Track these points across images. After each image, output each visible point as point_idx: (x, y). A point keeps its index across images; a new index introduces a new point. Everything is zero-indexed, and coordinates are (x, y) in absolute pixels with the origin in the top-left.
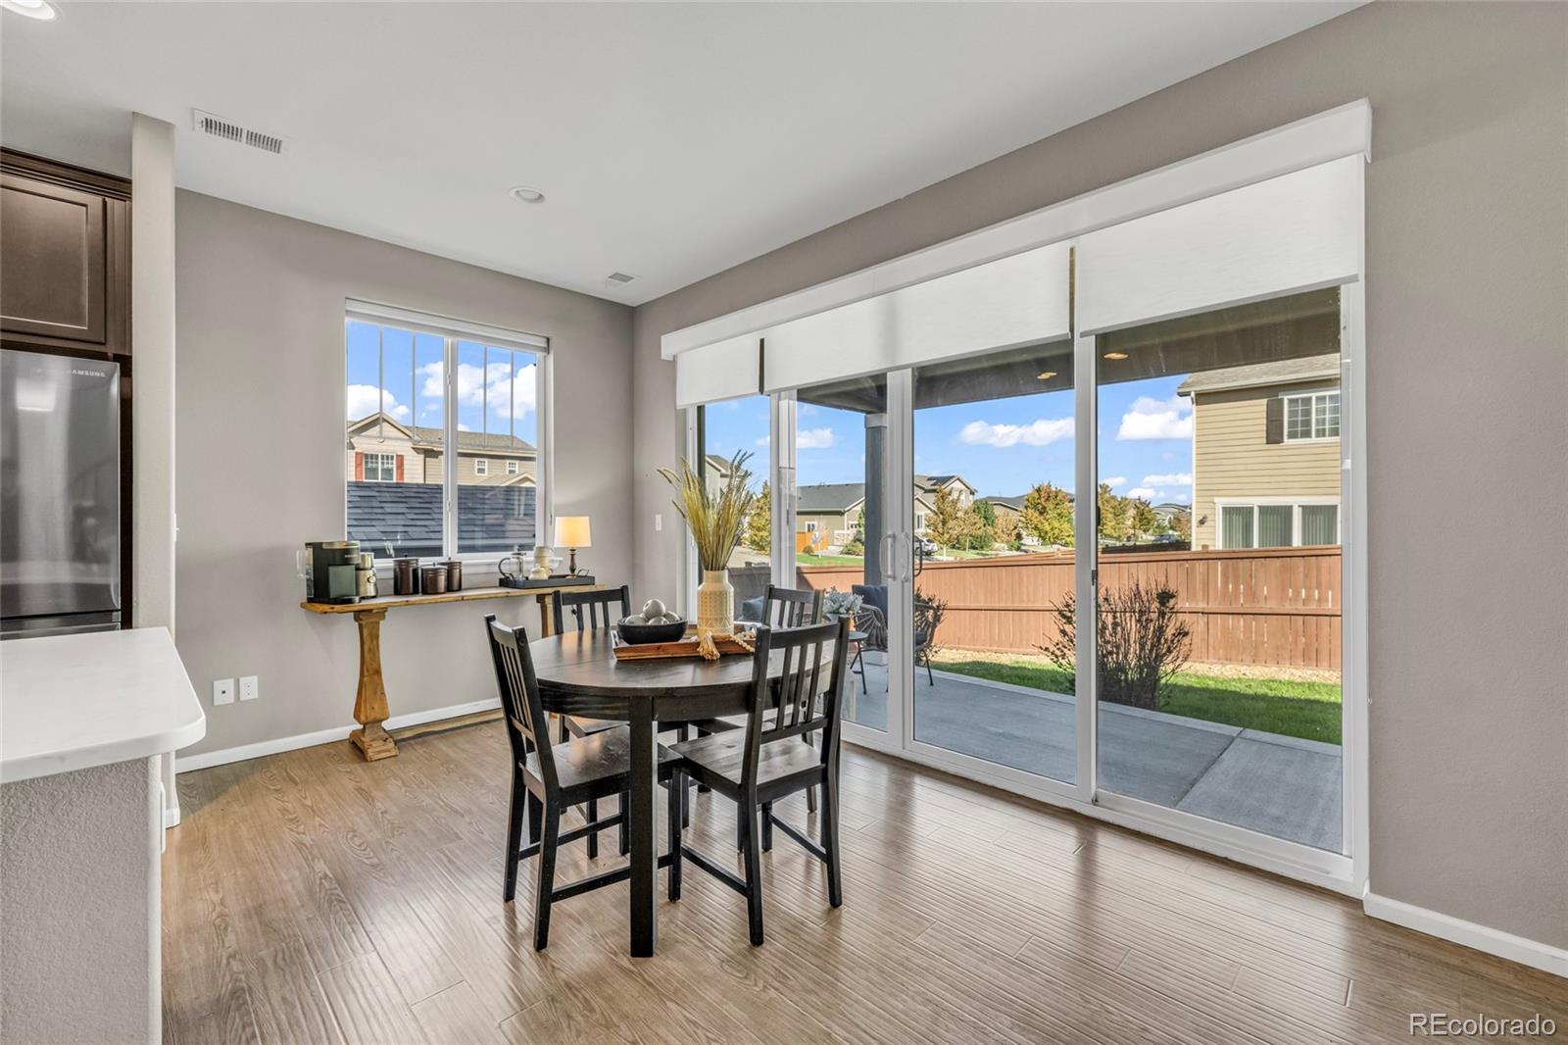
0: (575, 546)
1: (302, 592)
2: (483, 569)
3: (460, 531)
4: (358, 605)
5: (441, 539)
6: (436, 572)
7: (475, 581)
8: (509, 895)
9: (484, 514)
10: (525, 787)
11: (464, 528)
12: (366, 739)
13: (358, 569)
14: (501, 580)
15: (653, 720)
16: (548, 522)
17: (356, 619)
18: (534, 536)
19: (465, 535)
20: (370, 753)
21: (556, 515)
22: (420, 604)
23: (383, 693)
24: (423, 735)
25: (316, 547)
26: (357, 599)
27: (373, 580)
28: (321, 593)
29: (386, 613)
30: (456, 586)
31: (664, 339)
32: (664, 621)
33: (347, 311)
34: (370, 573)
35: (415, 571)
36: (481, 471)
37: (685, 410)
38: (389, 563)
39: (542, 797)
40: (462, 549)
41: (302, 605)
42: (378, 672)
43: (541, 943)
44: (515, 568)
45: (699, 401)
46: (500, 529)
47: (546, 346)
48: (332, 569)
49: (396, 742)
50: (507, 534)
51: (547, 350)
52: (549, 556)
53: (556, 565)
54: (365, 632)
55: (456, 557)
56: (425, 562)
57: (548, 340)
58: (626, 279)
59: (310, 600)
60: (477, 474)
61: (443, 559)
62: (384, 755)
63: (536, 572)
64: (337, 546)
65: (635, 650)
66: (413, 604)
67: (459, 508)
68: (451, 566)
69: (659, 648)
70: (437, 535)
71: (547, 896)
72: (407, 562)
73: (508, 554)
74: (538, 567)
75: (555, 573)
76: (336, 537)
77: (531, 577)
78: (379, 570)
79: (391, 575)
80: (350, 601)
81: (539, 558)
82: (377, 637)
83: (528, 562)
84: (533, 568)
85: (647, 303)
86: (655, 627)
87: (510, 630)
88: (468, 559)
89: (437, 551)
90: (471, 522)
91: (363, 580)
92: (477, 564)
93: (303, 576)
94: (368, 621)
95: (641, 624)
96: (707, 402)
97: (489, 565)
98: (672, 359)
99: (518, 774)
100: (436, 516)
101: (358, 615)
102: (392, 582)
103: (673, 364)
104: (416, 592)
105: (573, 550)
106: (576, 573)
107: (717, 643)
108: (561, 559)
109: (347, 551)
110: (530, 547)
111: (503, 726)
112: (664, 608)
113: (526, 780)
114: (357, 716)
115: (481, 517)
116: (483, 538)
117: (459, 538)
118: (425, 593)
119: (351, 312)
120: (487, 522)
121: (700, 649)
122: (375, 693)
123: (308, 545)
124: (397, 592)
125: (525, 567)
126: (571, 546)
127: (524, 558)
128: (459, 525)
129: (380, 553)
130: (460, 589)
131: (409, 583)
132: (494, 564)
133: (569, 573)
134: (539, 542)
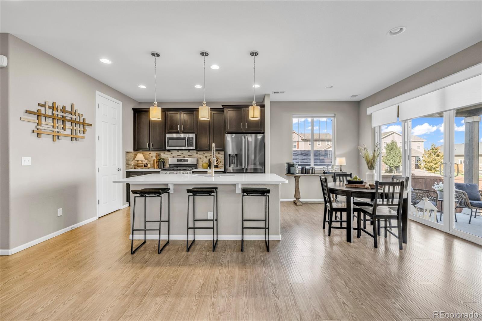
0: (342, 165)
1: (286, 172)
2: (319, 169)
3: (314, 161)
4: (295, 175)
5: (310, 163)
6: (309, 169)
7: (318, 172)
8: (324, 228)
9: (320, 157)
10: (327, 208)
11: (315, 160)
12: (297, 201)
13: (295, 168)
14: (323, 172)
15: (351, 197)
16: (335, 159)
17: (295, 178)
18: (331, 162)
19: (315, 162)
20: (297, 204)
21: (337, 157)
22: (306, 175)
23: (299, 193)
24: (307, 203)
25: (288, 163)
26: (295, 174)
27: (298, 170)
28: (289, 172)
29: (300, 177)
30: (313, 173)
31: (368, 109)
32: (358, 180)
33: (293, 117)
34: (297, 169)
35: (305, 169)
36: (319, 144)
37: (375, 128)
38: (300, 167)
39: (330, 210)
40: (315, 165)
41: (286, 174)
42: (299, 189)
43: (329, 235)
44: (327, 169)
45: (379, 125)
46: (324, 160)
47: (334, 116)
48: (291, 168)
49: (302, 203)
50: (325, 162)
51: (335, 117)
52: (335, 167)
53: (337, 169)
54: (296, 180)
55: (314, 167)
56: (307, 167)
57: (335, 114)
58: (356, 96)
59: (287, 174)
60: (318, 145)
61: (311, 167)
62: (300, 205)
63: (331, 171)
64: (292, 163)
65: (350, 185)
66: (305, 175)
67: (314, 156)
68: (312, 168)
69: (356, 185)
70: (309, 162)
71: (330, 227)
72: (304, 167)
73: (325, 166)
74: (332, 169)
75: (336, 171)
76: (291, 162)
77: (330, 172)
78: (299, 168)
79: (301, 170)
80: (294, 174)
81: (332, 167)
82: (298, 182)
83: (330, 168)
84: (330, 169)
85: (363, 100)
86: (355, 181)
87: (324, 178)
88: (316, 167)
89: (310, 165)
90: (317, 159)
91: (296, 170)
92: (318, 168)
93: (286, 169)
94: (297, 178)
95: (352, 180)
96: (381, 125)
97: (321, 168)
98: (370, 114)
99: (326, 206)
100: (309, 157)
101: (295, 176)
102: (301, 171)
103: (370, 116)
104: (305, 173)
105: (341, 166)
106: (342, 171)
107: (370, 185)
108: (338, 168)
109: (293, 164)
110: (330, 165)
111: (324, 204)
112: (358, 178)
113: (327, 207)
114: (295, 197)
115: (319, 158)
116: (319, 163)
117: (314, 163)
118: (307, 174)
119: (294, 117)
120: (320, 159)
121: (365, 186)
122: (298, 193)
123: (287, 163)
124: (302, 173)
125: (329, 169)
126: (340, 165)
127: (329, 167)
128: (314, 159)
129: (299, 165)
130: (314, 174)
131: (305, 171)
132: (322, 168)
133: (340, 171)
134: (333, 163)
